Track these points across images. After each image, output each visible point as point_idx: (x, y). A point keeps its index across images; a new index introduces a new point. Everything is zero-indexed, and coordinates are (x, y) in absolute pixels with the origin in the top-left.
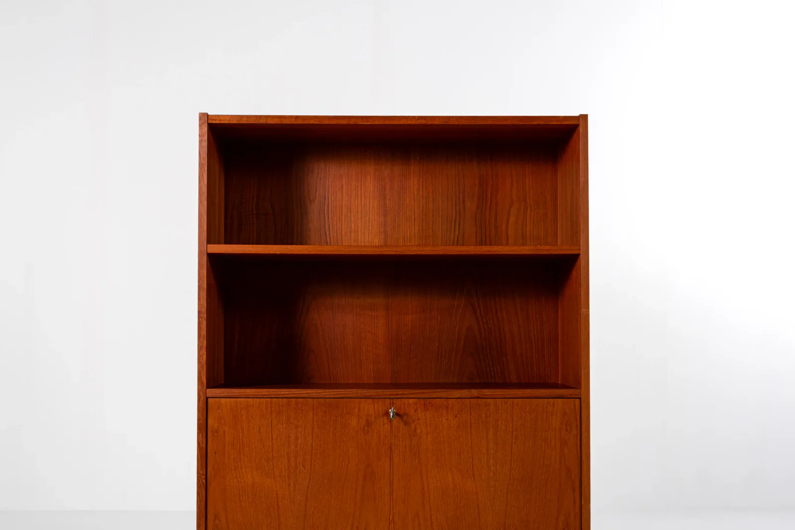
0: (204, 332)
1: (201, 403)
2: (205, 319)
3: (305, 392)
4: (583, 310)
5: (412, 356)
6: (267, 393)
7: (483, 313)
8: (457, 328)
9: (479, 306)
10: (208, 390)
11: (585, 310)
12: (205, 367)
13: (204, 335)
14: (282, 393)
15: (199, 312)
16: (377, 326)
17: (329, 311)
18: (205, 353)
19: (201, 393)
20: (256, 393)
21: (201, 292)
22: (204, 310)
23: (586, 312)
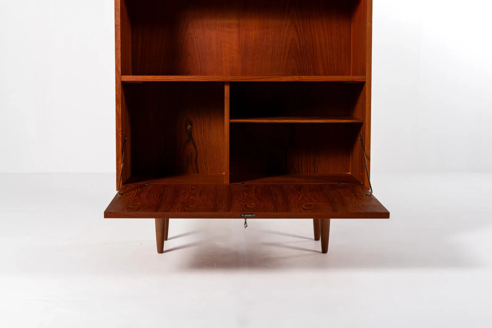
0: (119, 39)
1: (118, 85)
2: (120, 30)
3: (185, 78)
4: (368, 24)
5: (255, 58)
6: (160, 78)
7: (301, 30)
8: (285, 40)
9: (299, 24)
10: (122, 76)
11: (369, 24)
12: (120, 61)
13: (119, 40)
14: (171, 78)
15: (116, 25)
16: (232, 38)
17: (200, 28)
18: (120, 52)
19: (118, 78)
20: (154, 79)
21: (117, 12)
22: (119, 24)
23: (370, 25)
